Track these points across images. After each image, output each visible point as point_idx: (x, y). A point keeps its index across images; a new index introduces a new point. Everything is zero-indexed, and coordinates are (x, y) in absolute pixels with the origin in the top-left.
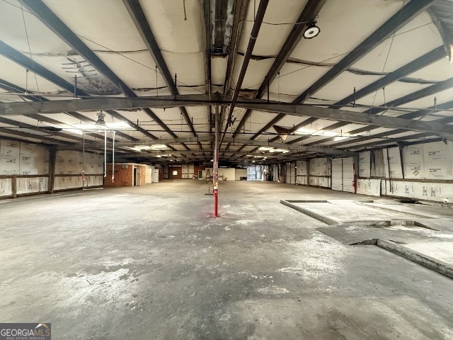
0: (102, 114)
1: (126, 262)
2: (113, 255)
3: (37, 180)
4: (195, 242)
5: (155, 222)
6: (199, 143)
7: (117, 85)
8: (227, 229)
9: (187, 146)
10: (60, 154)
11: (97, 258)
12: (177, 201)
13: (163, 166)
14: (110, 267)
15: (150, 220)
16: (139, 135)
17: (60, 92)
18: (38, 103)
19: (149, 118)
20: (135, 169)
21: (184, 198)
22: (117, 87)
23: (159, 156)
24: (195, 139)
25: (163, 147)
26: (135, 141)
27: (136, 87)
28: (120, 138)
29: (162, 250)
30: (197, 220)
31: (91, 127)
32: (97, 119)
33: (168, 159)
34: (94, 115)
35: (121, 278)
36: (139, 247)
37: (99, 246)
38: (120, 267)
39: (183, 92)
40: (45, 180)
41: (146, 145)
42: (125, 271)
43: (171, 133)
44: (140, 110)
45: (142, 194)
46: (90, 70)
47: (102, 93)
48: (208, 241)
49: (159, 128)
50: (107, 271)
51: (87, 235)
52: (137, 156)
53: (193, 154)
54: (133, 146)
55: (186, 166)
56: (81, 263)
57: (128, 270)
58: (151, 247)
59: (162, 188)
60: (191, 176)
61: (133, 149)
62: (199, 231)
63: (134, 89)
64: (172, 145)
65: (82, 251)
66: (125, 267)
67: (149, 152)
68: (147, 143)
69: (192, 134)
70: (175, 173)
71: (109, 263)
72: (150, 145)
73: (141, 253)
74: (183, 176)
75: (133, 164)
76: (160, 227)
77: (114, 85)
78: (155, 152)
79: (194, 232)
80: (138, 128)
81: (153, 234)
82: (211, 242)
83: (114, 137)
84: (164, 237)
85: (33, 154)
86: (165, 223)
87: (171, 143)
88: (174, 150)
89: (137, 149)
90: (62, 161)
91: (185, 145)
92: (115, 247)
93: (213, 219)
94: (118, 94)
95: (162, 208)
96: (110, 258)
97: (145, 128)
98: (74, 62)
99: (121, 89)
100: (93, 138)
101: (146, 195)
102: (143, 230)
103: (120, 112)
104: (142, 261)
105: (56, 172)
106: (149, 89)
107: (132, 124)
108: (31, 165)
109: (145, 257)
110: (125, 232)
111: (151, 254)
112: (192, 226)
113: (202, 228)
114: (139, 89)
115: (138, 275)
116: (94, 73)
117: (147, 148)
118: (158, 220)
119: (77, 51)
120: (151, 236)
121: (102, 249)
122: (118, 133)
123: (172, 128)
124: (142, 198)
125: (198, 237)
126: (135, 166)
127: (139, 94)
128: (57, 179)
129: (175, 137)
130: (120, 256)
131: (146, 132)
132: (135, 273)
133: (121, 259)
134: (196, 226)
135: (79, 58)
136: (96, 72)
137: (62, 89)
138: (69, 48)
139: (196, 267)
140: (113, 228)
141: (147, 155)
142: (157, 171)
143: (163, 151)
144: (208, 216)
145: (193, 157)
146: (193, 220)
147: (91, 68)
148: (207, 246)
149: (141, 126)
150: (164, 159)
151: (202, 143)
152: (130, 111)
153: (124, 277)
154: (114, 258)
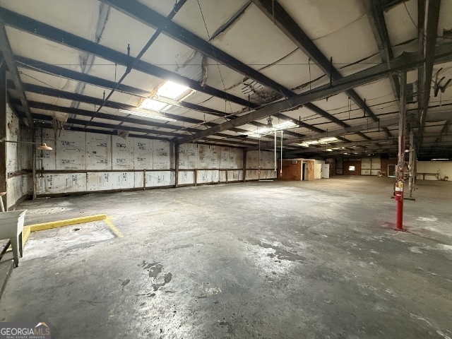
0: (270, 118)
1: (276, 244)
2: (268, 236)
3: (237, 172)
4: (352, 251)
5: (311, 217)
6: (386, 129)
7: (279, 91)
8: (413, 250)
9: (366, 134)
10: (249, 153)
11: (257, 234)
12: (345, 200)
13: (336, 161)
14: (264, 244)
15: (307, 214)
16: (304, 130)
17: (244, 109)
18: (234, 120)
19: (312, 113)
20: (304, 164)
21: (356, 198)
22: (278, 92)
23: (330, 150)
24: (375, 124)
25: (333, 139)
26: (302, 137)
27: (295, 86)
28: (287, 136)
29: (310, 245)
30: (364, 227)
31: (264, 130)
32: (267, 123)
33: (341, 153)
34: (265, 121)
35: (269, 255)
36: (289, 236)
37: (262, 226)
38: (270, 246)
39: (347, 73)
40: (241, 172)
41: (313, 140)
42: (274, 251)
43: (340, 122)
44: (301, 106)
45: (307, 189)
46: (258, 86)
47: (269, 101)
48: (373, 255)
49: (324, 120)
50: (260, 245)
51: (256, 215)
52: (306, 151)
53: (378, 144)
54: (301, 143)
55: (368, 160)
56: (247, 234)
57: (275, 251)
58: (300, 240)
59: (331, 184)
60: (375, 172)
61: (301, 145)
62: (363, 241)
63: (293, 89)
64: (343, 137)
65: (250, 225)
66: (274, 248)
67: (317, 146)
68: (313, 137)
69: (370, 120)
70: (352, 168)
71: (264, 241)
72: (318, 139)
73: (290, 241)
74: (363, 172)
75: (302, 160)
76: (315, 223)
77: (276, 91)
78: (325, 146)
79: (354, 239)
80: (302, 124)
81: (306, 228)
82: (375, 257)
83: (282, 136)
84: (316, 234)
85: (235, 154)
86: (321, 221)
87: (342, 134)
88: (349, 141)
89: (305, 144)
90: (250, 159)
91: (362, 135)
92: (271, 230)
93: (392, 231)
94: (280, 98)
95: (323, 205)
96: (266, 237)
97: (309, 123)
98: (247, 85)
99: (281, 93)
100: (267, 139)
101: (311, 190)
102: (298, 222)
103: (285, 113)
104: (288, 249)
105: (247, 168)
106: (307, 84)
107: (296, 121)
108: (234, 163)
109: (292, 246)
110: (282, 220)
111: (298, 245)
112: (355, 232)
113: (369, 238)
114: (298, 88)
115: (281, 259)
116: (261, 87)
117: (315, 142)
118: (315, 216)
119: (248, 77)
120: (303, 230)
121: (262, 228)
122: (286, 132)
123: (340, 117)
124: (306, 193)
125: (359, 246)
126: (304, 161)
127: (298, 92)
128: (247, 172)
129: (346, 126)
130: (273, 237)
131: (311, 127)
132: (280, 256)
133: (273, 240)
134: (360, 233)
135: (250, 81)
136: (263, 86)
137: (244, 107)
138: (244, 77)
139: (343, 277)
140: (274, 214)
141: (316, 150)
142: (328, 166)
143: (333, 145)
144: (385, 226)
145: (377, 148)
146: (358, 226)
147: (258, 84)
148: (368, 262)
149: (305, 122)
150: (337, 153)
151: (390, 128)
152: (292, 110)
153: (271, 256)
154: (268, 238)
